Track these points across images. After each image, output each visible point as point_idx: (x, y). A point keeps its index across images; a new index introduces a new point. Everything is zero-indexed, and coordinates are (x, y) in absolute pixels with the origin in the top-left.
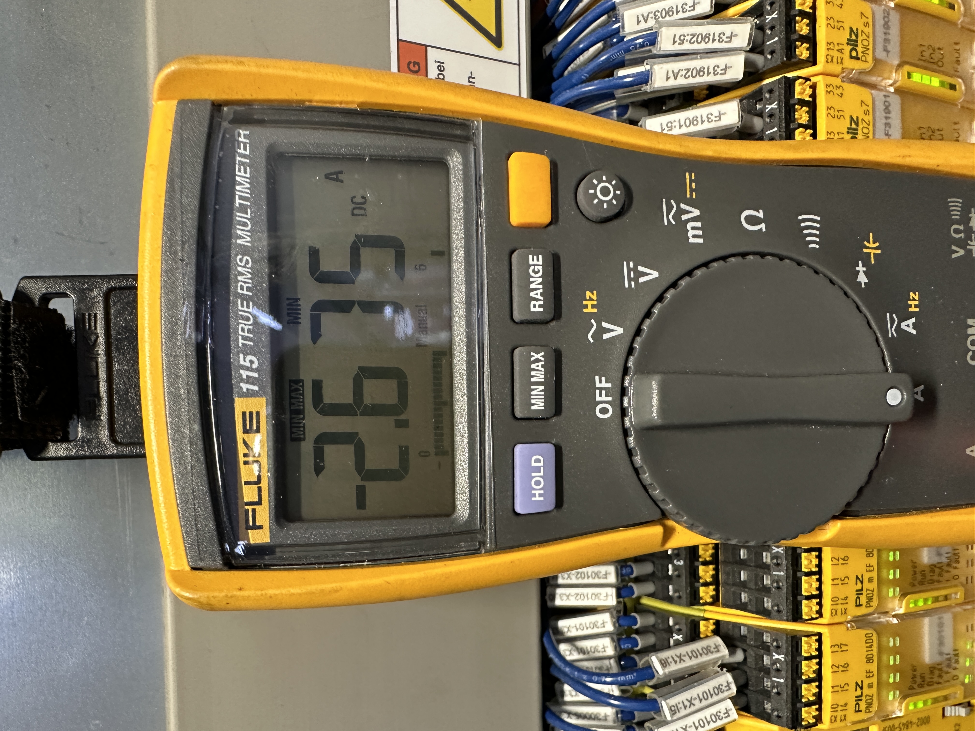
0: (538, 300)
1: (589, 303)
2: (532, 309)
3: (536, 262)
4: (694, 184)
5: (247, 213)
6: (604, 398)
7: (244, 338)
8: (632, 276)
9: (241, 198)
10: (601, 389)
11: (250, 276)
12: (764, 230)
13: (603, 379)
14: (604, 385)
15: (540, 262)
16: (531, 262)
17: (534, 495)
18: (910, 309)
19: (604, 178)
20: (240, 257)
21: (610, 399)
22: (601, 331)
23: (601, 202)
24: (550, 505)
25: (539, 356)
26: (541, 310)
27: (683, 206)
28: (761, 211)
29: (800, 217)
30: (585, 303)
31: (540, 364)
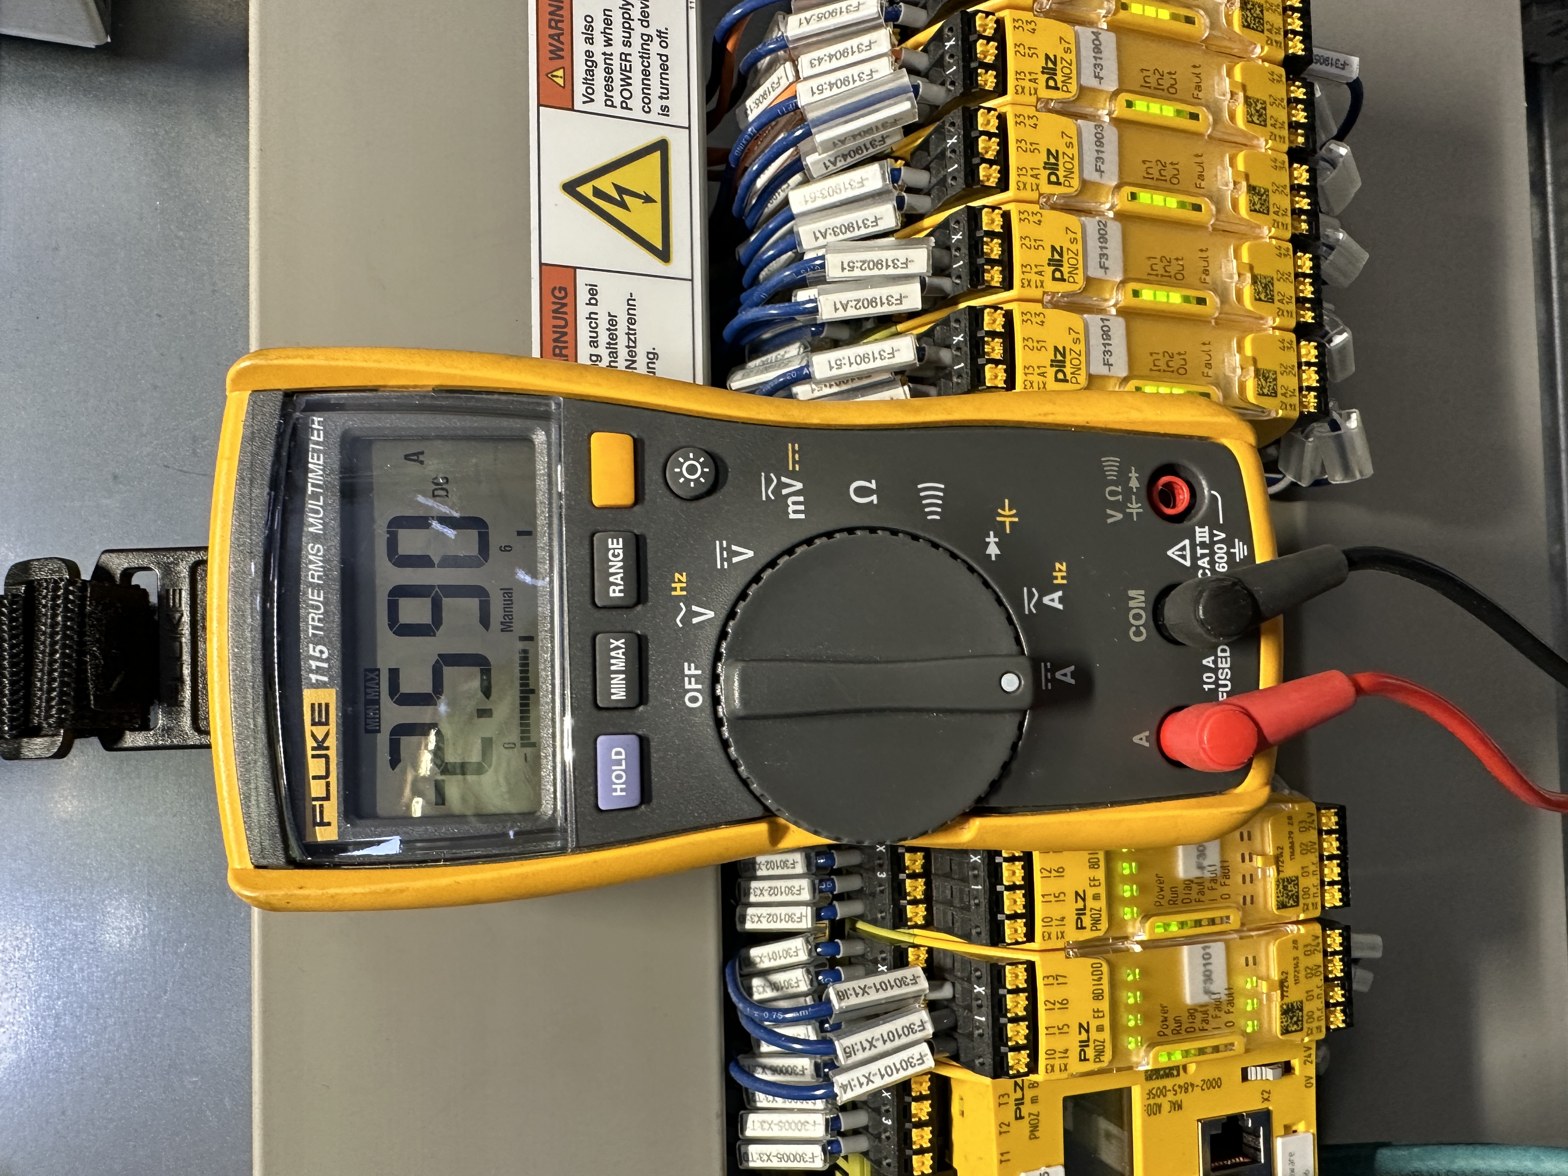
0: (617, 585)
1: (678, 585)
2: (612, 595)
3: (615, 546)
4: (797, 456)
5: (319, 501)
6: (694, 686)
7: (315, 628)
8: (725, 555)
9: (313, 485)
10: (690, 677)
11: (321, 564)
12: (875, 502)
13: (693, 665)
14: (693, 672)
15: (621, 546)
16: (610, 546)
17: (615, 790)
18: (1055, 582)
19: (691, 455)
20: (311, 545)
21: (699, 687)
22: (691, 614)
23: (688, 481)
24: (634, 799)
25: (620, 643)
26: (622, 595)
27: (784, 479)
28: (873, 481)
29: (920, 486)
30: (673, 585)
31: (621, 651)
